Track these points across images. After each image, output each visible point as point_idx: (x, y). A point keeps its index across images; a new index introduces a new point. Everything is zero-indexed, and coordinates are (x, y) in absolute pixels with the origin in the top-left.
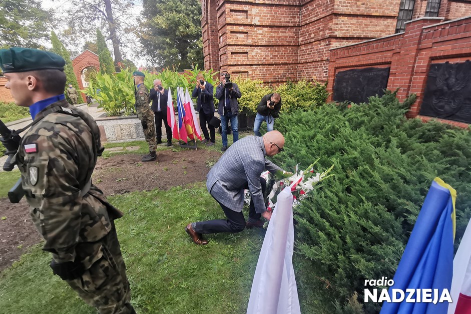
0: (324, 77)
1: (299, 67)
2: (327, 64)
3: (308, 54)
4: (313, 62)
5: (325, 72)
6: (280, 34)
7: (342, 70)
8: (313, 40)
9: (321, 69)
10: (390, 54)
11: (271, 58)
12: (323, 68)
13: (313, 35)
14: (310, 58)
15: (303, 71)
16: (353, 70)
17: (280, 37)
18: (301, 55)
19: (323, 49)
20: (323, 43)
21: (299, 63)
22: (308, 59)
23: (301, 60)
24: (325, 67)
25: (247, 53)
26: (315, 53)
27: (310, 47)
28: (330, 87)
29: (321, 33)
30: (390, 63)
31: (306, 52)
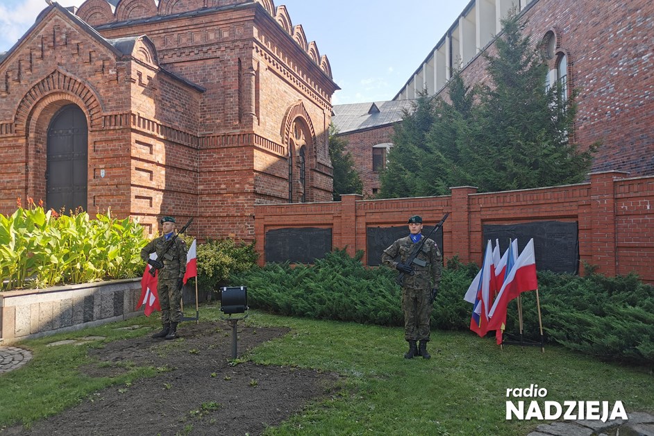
0: (248, 235)
1: (200, 221)
2: (251, 220)
3: (215, 207)
4: (228, 216)
5: (248, 229)
6: (182, 179)
7: (272, 228)
8: (225, 192)
9: (243, 226)
10: (330, 217)
11: (173, 208)
12: (246, 224)
13: (223, 186)
14: (221, 212)
15: (211, 227)
16: (289, 229)
17: (181, 182)
18: (201, 207)
19: (242, 203)
20: (241, 198)
21: (201, 216)
22: (216, 212)
23: (202, 212)
24: (248, 224)
25: (150, 198)
26: (230, 206)
27: (220, 198)
28: (260, 246)
29: (237, 186)
30: (332, 224)
31: (214, 204)
